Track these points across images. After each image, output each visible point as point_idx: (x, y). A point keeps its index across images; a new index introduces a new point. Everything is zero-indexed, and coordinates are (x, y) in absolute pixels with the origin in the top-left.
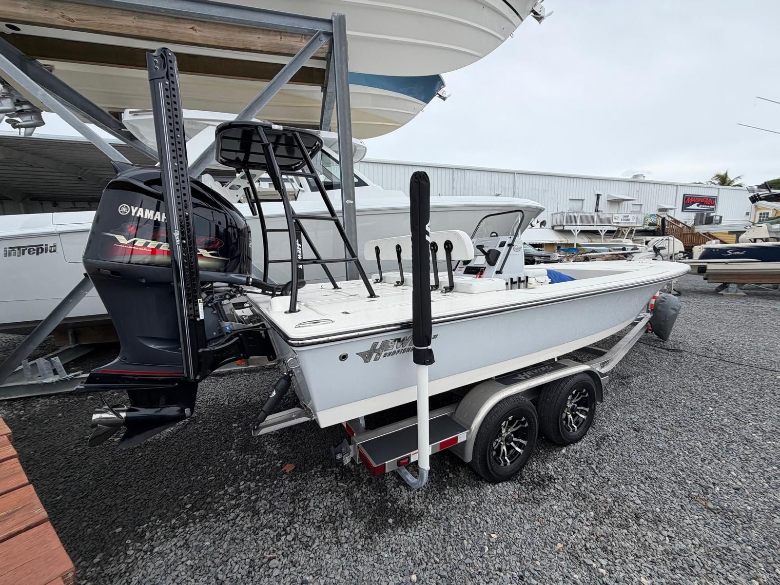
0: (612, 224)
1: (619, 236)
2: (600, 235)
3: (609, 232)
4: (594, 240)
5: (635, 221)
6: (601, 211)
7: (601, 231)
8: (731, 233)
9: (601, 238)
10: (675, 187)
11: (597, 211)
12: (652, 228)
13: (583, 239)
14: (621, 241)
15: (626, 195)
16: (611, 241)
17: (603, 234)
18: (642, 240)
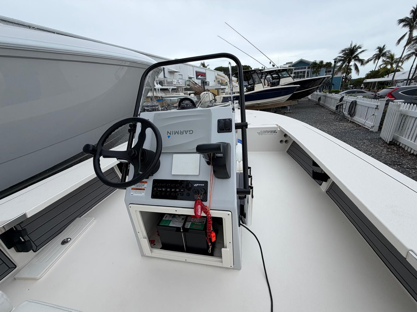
0: (173, 85)
1: (178, 92)
2: (169, 91)
3: (173, 89)
4: (167, 94)
5: (182, 84)
6: (167, 78)
7: (169, 89)
8: (216, 89)
9: (170, 92)
10: (192, 67)
11: (165, 77)
12: (189, 87)
13: (162, 93)
14: (180, 94)
15: (175, 69)
16: (175, 94)
17: (170, 90)
18: (188, 93)
